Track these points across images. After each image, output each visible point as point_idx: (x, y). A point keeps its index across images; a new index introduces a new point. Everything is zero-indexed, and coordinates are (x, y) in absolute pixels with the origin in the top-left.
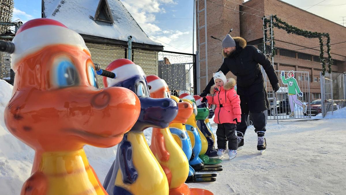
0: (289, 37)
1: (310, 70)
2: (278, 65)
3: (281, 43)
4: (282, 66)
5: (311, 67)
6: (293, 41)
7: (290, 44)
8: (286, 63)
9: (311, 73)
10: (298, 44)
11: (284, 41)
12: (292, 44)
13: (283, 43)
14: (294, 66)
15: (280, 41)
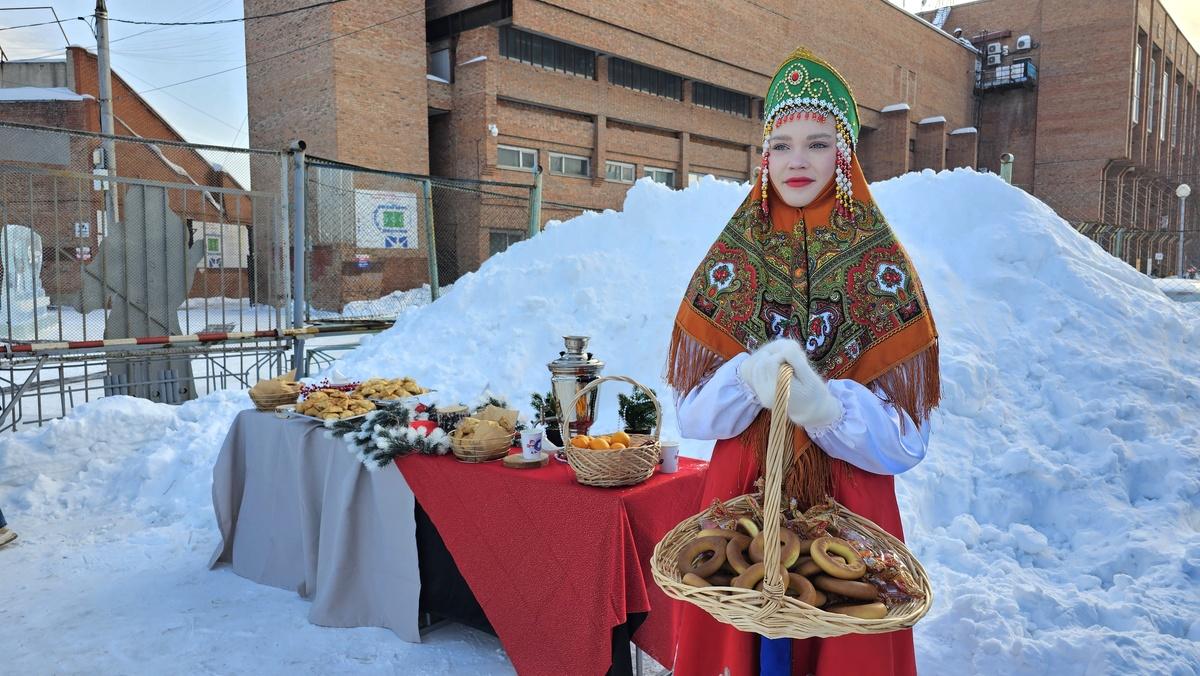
0: (642, 7)
1: (745, 153)
2: (602, 122)
3: (602, 28)
4: (623, 128)
5: (746, 142)
6: (657, 28)
7: (646, 40)
8: (638, 120)
9: (745, 165)
10: (683, 45)
11: (617, 23)
12: (654, 42)
13: (611, 30)
14: (677, 135)
15: (594, 22)
